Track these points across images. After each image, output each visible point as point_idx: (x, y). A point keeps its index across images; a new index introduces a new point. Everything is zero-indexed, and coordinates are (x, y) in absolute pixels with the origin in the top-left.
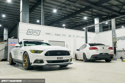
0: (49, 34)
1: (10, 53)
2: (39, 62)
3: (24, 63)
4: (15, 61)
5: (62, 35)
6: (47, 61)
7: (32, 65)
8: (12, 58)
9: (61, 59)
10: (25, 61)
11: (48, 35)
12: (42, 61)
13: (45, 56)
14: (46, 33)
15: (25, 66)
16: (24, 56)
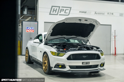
0: (85, 12)
1: (27, 47)
2: (60, 66)
3: (44, 66)
4: (33, 60)
5: (108, 14)
6: (70, 66)
7: (52, 69)
8: (29, 56)
9: (87, 64)
10: (45, 63)
11: (83, 13)
12: (63, 67)
13: (68, 60)
14: (80, 12)
15: (45, 70)
16: (44, 57)
